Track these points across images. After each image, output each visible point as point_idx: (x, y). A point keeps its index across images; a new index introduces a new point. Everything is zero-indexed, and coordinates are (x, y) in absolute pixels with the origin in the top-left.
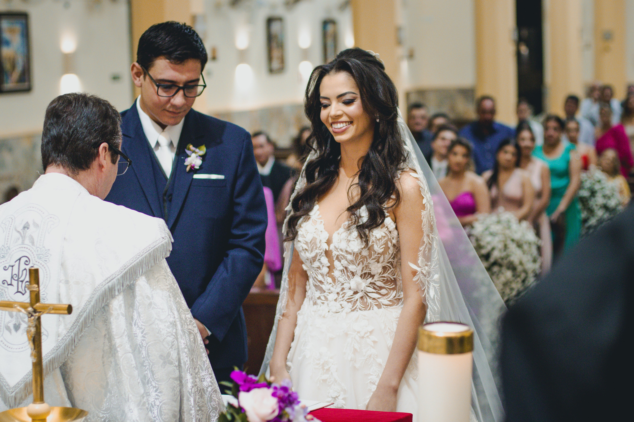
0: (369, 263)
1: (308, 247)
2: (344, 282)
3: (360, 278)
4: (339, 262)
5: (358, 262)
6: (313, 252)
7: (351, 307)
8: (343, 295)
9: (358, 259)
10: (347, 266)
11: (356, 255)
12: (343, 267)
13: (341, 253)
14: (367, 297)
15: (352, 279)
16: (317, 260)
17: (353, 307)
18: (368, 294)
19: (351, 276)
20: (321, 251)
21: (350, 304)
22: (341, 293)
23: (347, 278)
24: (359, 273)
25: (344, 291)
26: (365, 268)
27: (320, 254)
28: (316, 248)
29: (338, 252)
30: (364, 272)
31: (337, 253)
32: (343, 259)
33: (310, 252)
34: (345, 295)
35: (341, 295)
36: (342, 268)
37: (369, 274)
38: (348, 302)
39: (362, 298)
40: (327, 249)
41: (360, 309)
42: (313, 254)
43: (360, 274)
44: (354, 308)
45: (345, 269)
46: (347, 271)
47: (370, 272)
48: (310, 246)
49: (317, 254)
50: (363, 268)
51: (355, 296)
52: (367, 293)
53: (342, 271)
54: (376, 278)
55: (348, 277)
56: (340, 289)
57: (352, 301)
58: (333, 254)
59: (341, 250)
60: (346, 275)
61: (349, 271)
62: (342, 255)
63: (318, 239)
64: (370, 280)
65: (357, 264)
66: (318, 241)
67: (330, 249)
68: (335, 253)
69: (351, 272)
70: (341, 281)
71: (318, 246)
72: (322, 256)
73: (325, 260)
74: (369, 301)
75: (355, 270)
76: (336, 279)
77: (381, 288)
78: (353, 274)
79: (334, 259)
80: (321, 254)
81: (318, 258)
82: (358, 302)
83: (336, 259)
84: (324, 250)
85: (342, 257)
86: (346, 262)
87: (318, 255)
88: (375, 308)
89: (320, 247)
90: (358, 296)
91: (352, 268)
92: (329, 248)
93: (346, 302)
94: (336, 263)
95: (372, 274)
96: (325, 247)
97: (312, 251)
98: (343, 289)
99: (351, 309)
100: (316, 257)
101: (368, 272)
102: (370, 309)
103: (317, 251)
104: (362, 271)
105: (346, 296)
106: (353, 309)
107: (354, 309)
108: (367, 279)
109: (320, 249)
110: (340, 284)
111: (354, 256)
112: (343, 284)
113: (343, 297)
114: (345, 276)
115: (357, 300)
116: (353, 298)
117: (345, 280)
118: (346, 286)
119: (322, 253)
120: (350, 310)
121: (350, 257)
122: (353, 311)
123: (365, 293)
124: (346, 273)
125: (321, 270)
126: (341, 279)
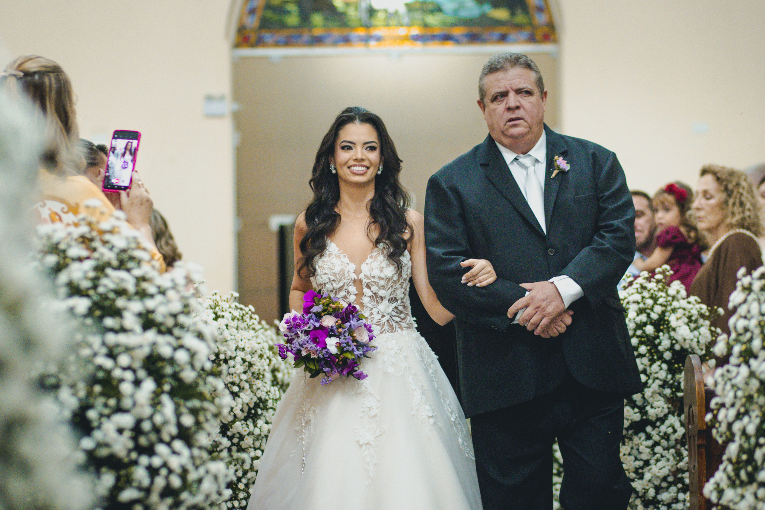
0: (397, 288)
1: (336, 278)
2: (373, 307)
3: (388, 302)
4: (368, 290)
5: (389, 287)
6: (341, 282)
7: (380, 330)
8: (372, 319)
9: (389, 284)
10: (377, 292)
11: (389, 279)
12: (373, 293)
13: (373, 280)
14: (392, 321)
15: (380, 304)
16: (344, 289)
17: (381, 330)
18: (394, 318)
19: (379, 301)
20: (349, 281)
21: (378, 327)
22: (370, 318)
23: (375, 303)
24: (388, 297)
25: (373, 316)
26: (393, 293)
27: (347, 284)
28: (344, 279)
29: (370, 279)
30: (392, 296)
31: (367, 281)
32: (373, 285)
33: (337, 283)
34: (373, 319)
35: (370, 319)
36: (371, 294)
37: (395, 298)
38: (377, 325)
39: (388, 321)
40: (356, 278)
41: (388, 332)
42: (341, 284)
43: (388, 299)
44: (383, 330)
45: (374, 295)
46: (377, 297)
47: (396, 296)
48: (338, 276)
49: (345, 283)
50: (392, 292)
51: (382, 319)
52: (392, 316)
53: (371, 297)
54: (399, 302)
55: (377, 302)
56: (369, 314)
57: (380, 324)
58: (363, 282)
59: (374, 277)
60: (375, 300)
61: (379, 297)
62: (374, 282)
63: (346, 270)
64: (395, 305)
65: (387, 289)
66: (346, 272)
67: (360, 278)
68: (365, 281)
69: (380, 297)
70: (370, 307)
71: (346, 276)
72: (350, 285)
73: (353, 289)
74: (394, 324)
75: (385, 295)
76: (365, 305)
77: (401, 312)
78: (382, 298)
79: (364, 287)
80: (349, 284)
81: (345, 287)
82: (386, 324)
83: (366, 287)
84: (353, 279)
85: (373, 284)
86: (377, 288)
87: (346, 285)
88: (399, 330)
89: (348, 277)
90: (384, 320)
91: (382, 293)
92: (358, 277)
93: (375, 325)
94: (366, 290)
95: (397, 299)
96: (354, 276)
97: (339, 282)
98: (372, 314)
99: (380, 331)
100: (342, 287)
101: (394, 296)
102: (395, 331)
103: (346, 281)
104: (390, 295)
105: (375, 319)
106: (381, 331)
107: (383, 332)
108: (392, 304)
109: (348, 279)
110: (369, 310)
111: (387, 281)
112: (372, 309)
113: (372, 321)
114: (374, 302)
115: (384, 323)
116: (381, 321)
117: (373, 306)
118: (375, 311)
119: (350, 282)
120: (379, 333)
121: (382, 283)
122: (382, 333)
123: (390, 316)
124: (375, 299)
125: (348, 298)
126: (370, 305)
